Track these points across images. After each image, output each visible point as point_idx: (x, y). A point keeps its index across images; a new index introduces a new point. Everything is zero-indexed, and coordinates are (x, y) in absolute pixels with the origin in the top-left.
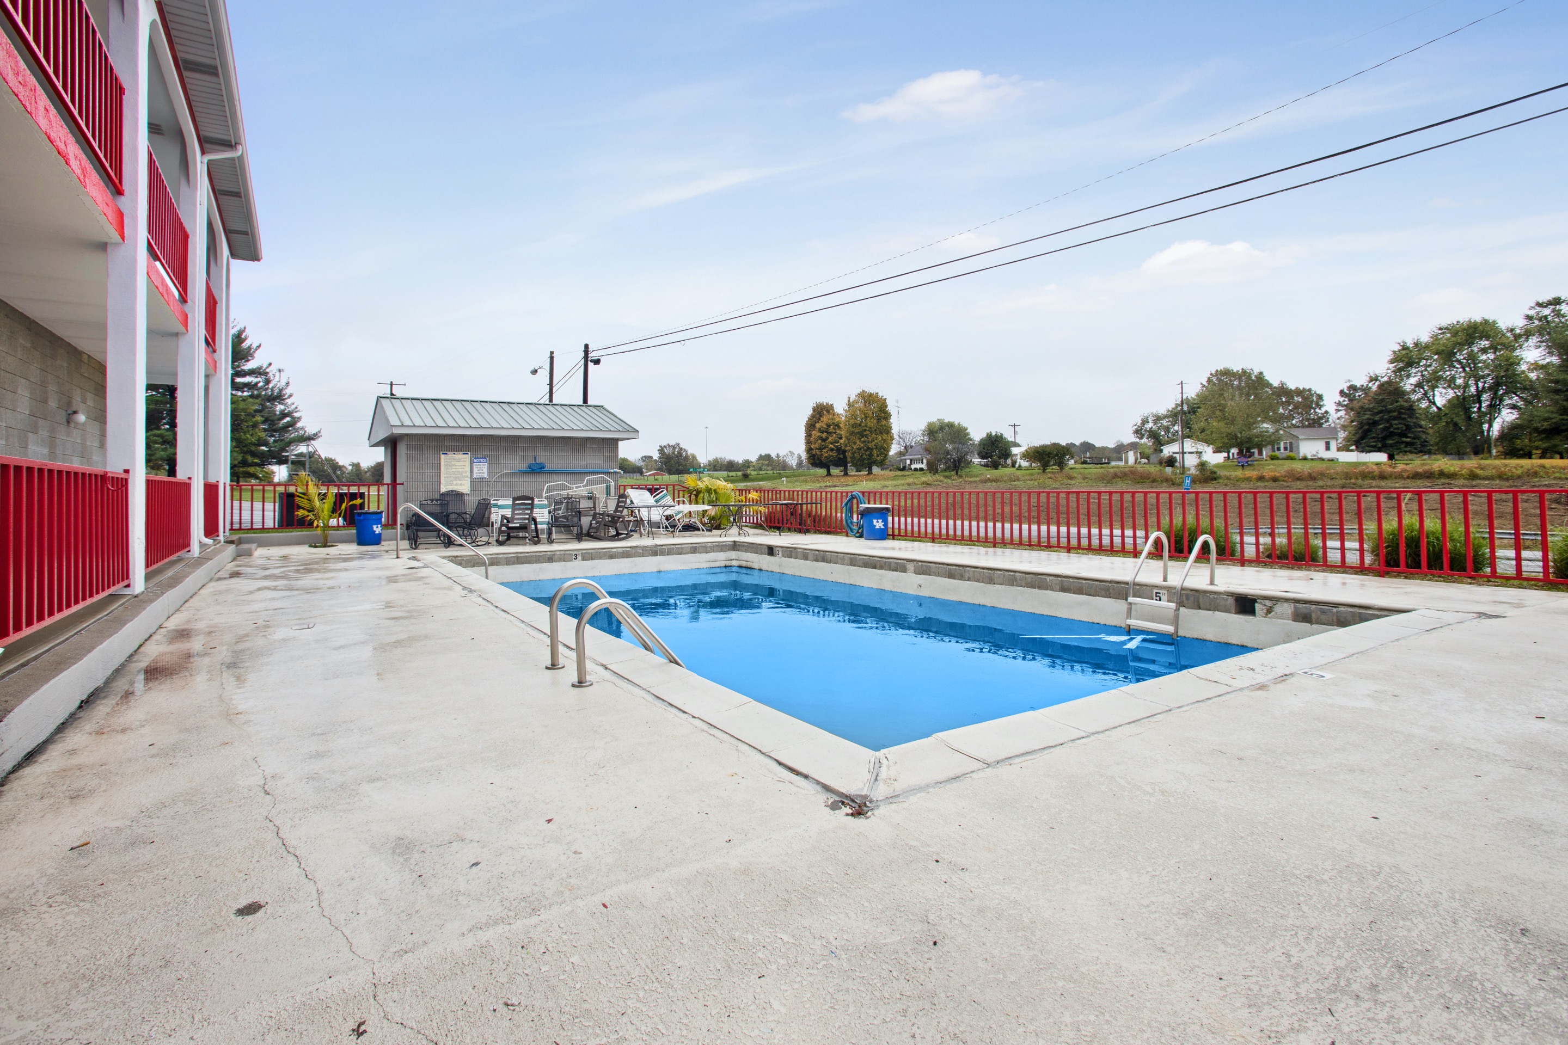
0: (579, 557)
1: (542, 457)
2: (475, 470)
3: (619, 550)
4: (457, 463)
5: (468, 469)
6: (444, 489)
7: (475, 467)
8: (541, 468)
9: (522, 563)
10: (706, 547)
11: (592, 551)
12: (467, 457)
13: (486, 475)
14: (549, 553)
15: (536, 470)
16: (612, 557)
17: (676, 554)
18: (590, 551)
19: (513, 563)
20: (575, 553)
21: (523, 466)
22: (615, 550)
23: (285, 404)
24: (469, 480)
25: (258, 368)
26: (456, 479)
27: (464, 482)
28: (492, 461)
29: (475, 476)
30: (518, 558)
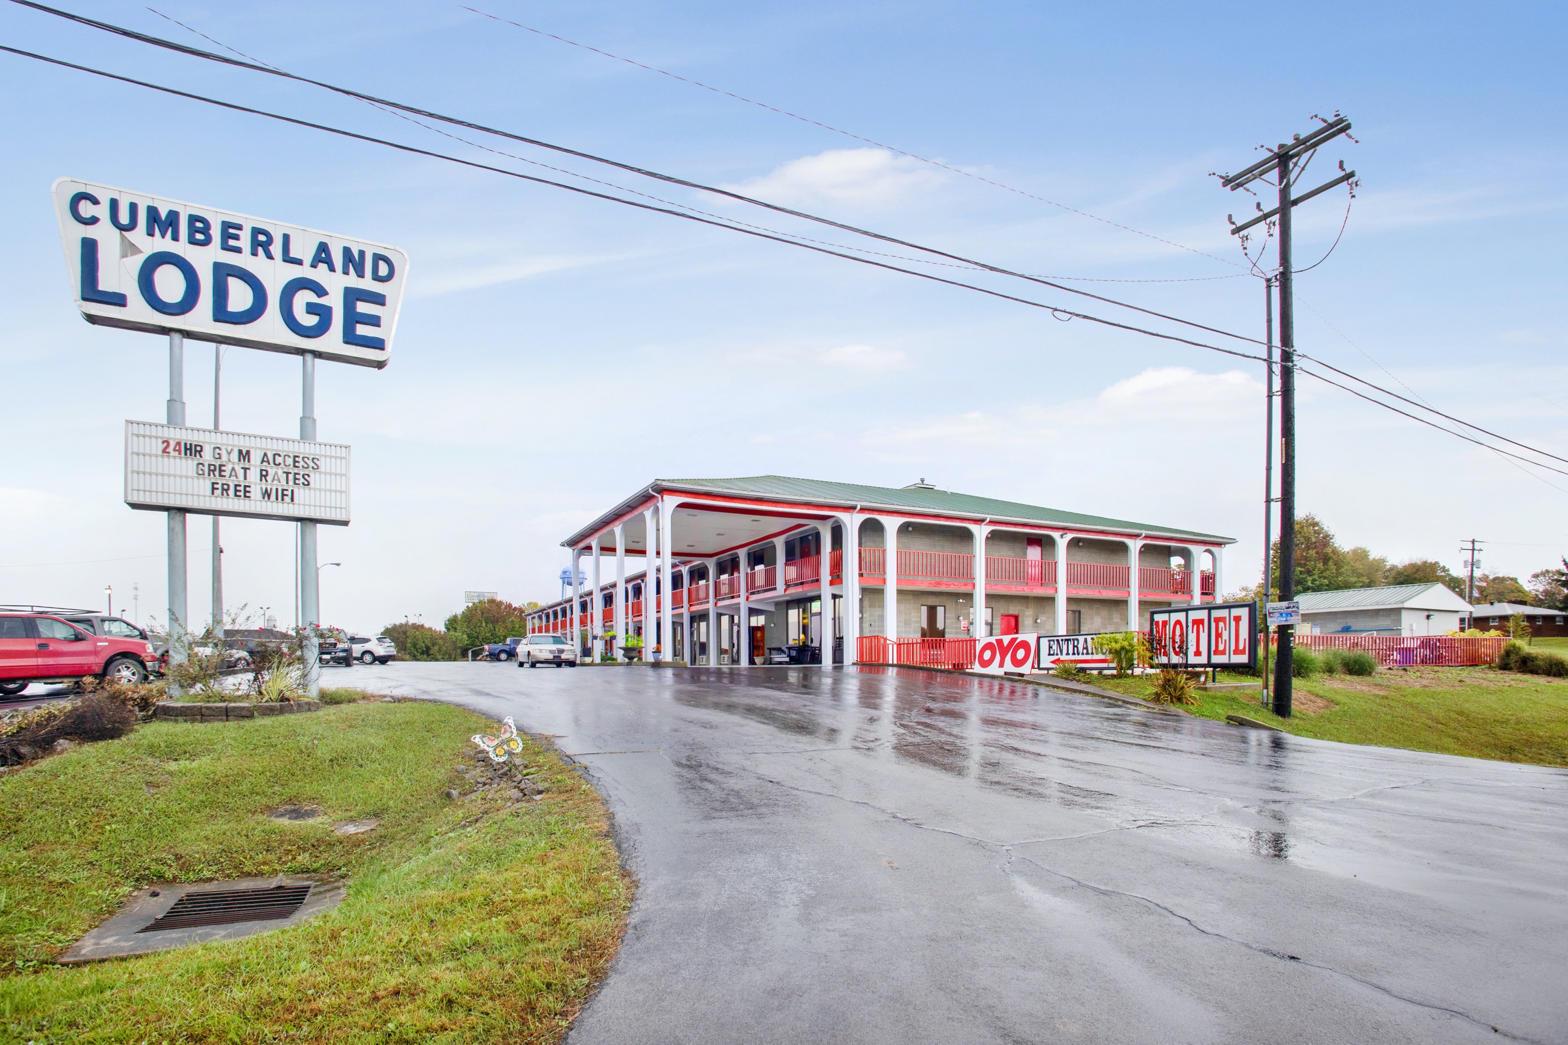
2: (1313, 631)
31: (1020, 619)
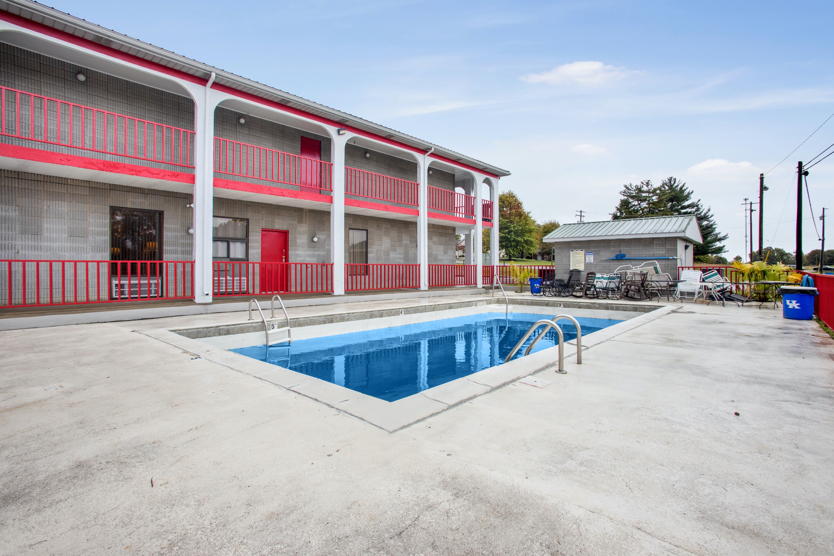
0: (562, 305)
1: (625, 250)
2: (587, 259)
3: (584, 304)
4: (578, 255)
5: (583, 258)
6: (571, 269)
7: (587, 257)
8: (622, 257)
9: (534, 305)
10: (645, 308)
11: (569, 303)
12: (583, 252)
13: (592, 261)
14: (546, 302)
15: (620, 258)
16: (580, 307)
17: (622, 310)
18: (568, 303)
19: (530, 305)
20: (560, 303)
21: (613, 256)
22: (582, 304)
23: (709, 221)
24: (584, 264)
25: (691, 204)
26: (578, 263)
27: (581, 265)
28: (595, 254)
29: (587, 262)
30: (532, 302)
31: (290, 237)
